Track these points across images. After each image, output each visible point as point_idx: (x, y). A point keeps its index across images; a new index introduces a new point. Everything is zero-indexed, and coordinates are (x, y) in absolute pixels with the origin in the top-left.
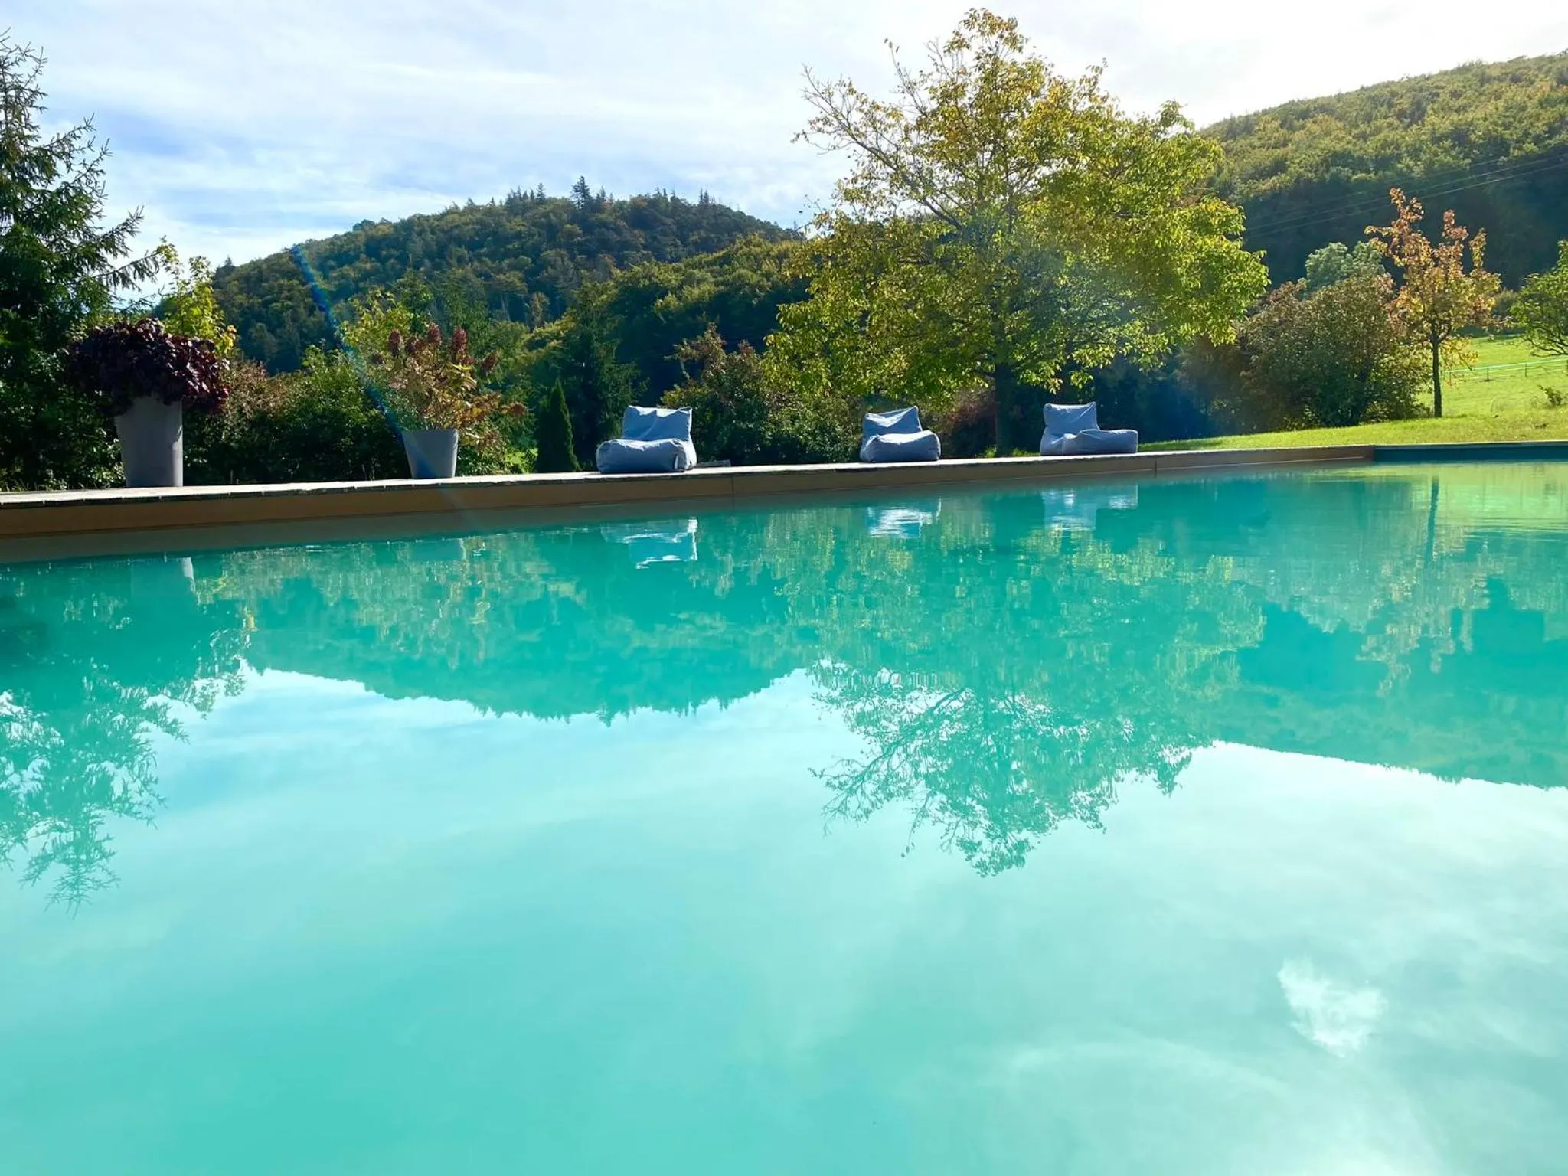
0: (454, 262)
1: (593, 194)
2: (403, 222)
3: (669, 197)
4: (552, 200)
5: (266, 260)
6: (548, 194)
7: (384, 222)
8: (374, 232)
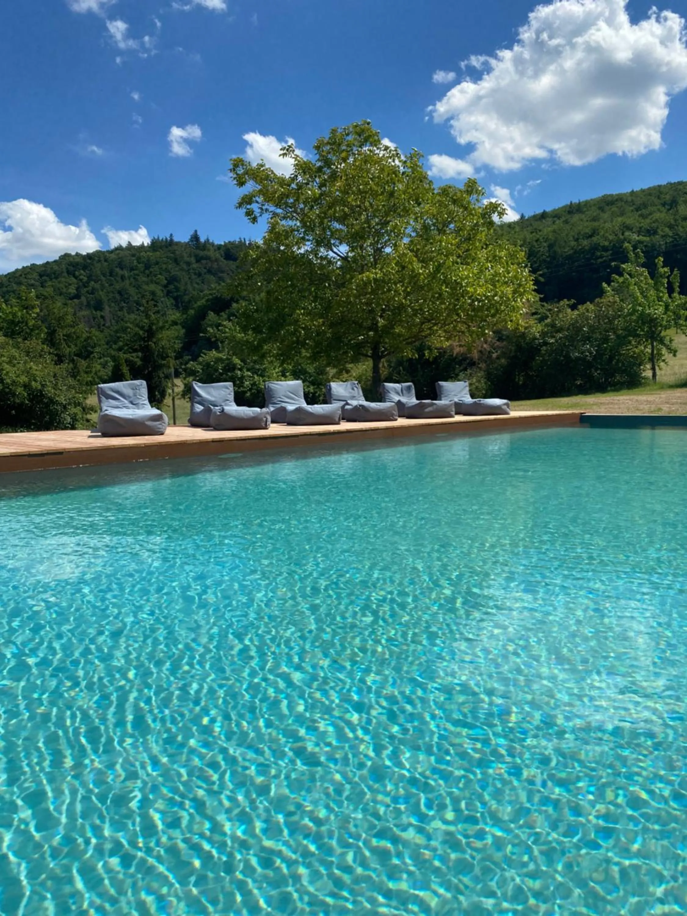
0: (119, 279)
1: (202, 240)
2: (88, 254)
3: (247, 242)
4: (178, 243)
5: (6, 276)
6: (176, 239)
7: (77, 254)
8: (72, 260)
